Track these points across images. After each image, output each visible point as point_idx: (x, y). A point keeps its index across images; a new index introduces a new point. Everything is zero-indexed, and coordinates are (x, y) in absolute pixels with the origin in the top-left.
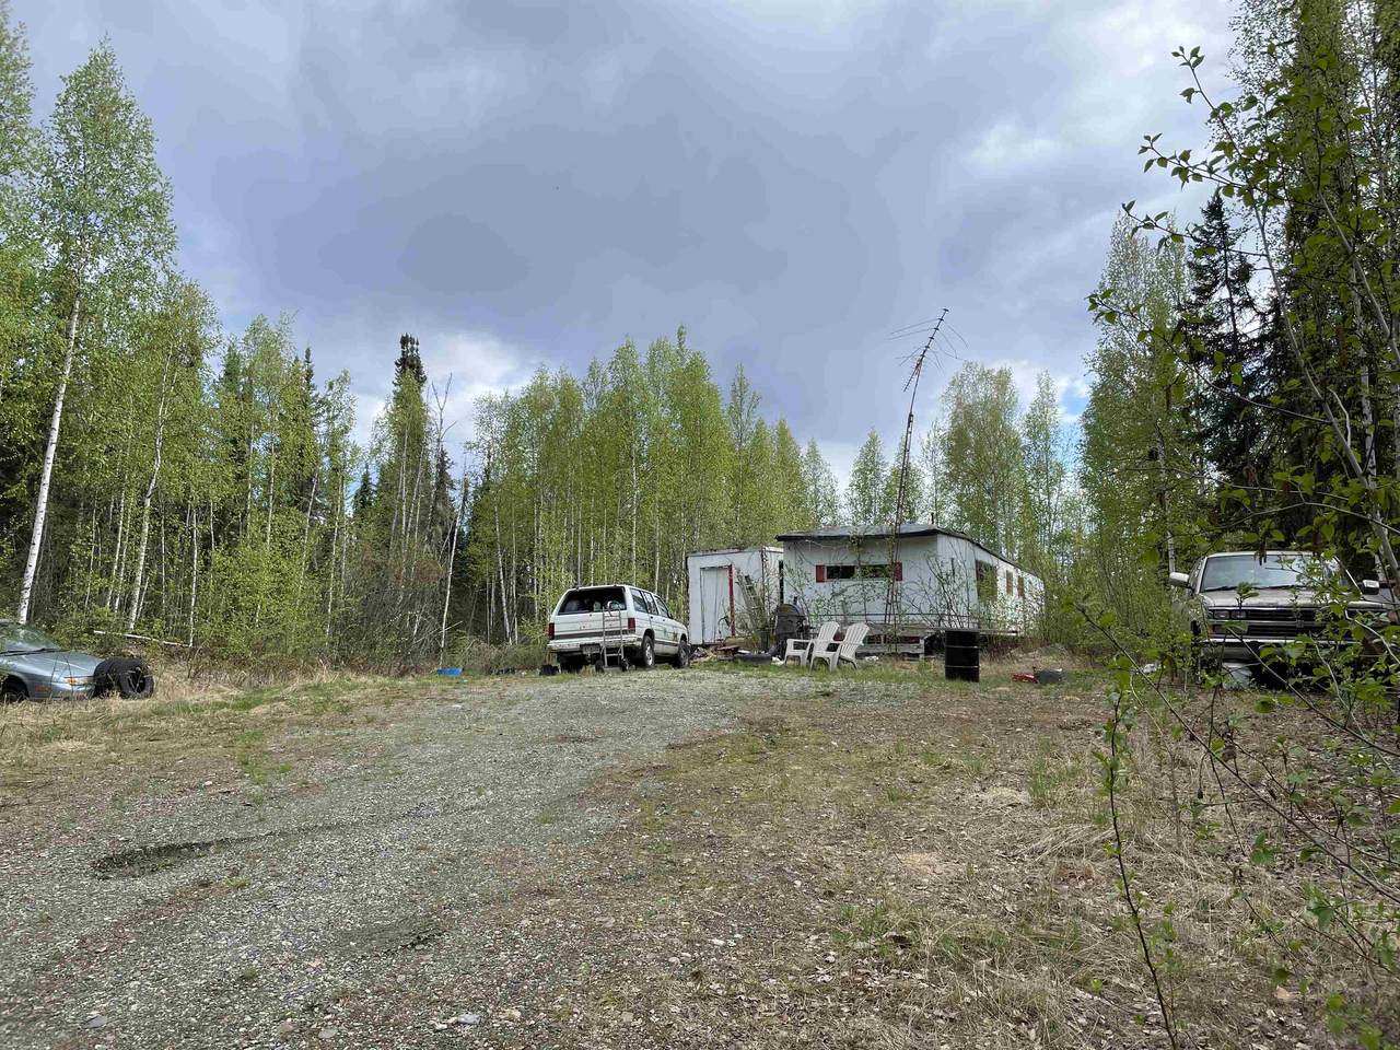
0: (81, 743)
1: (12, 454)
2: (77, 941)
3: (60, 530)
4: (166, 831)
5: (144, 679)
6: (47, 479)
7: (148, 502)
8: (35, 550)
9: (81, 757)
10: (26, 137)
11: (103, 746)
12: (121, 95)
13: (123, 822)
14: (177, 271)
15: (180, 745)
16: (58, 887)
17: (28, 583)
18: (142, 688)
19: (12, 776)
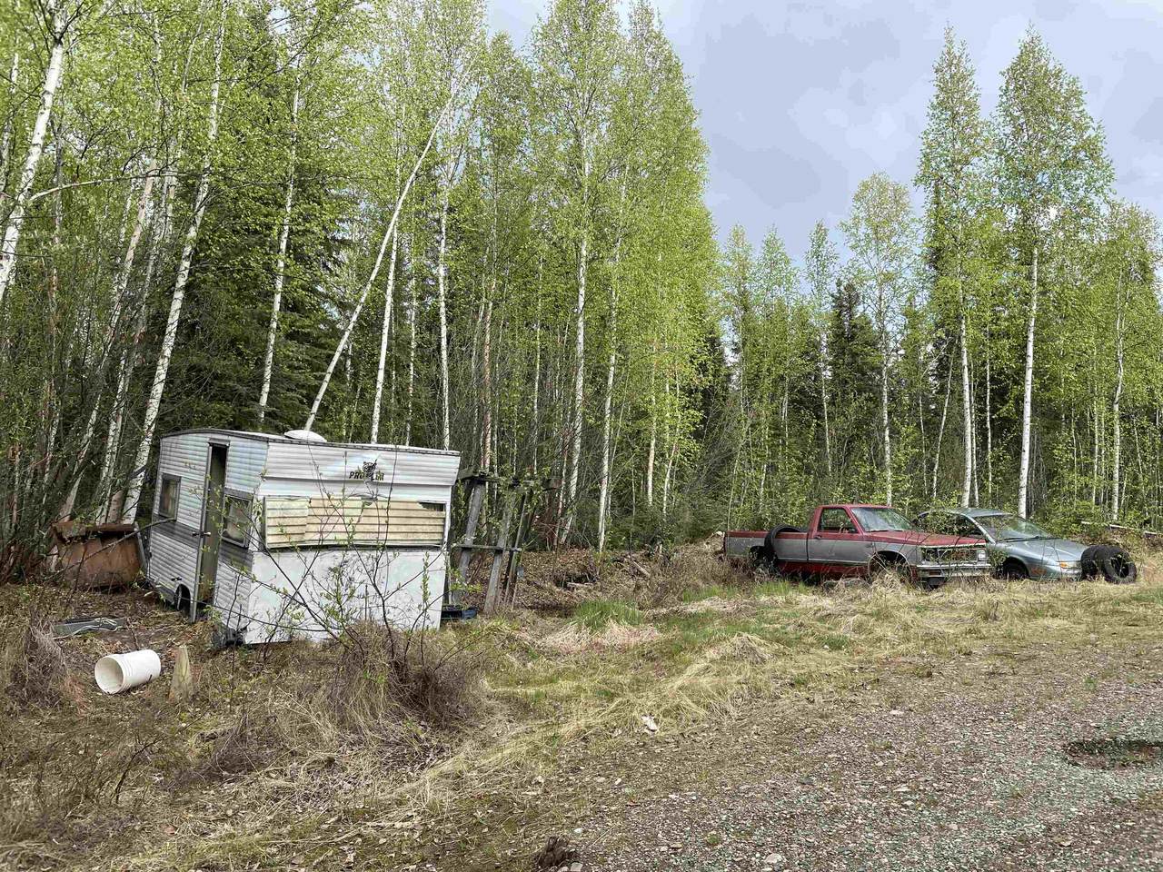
0: (1065, 622)
1: (1001, 382)
2: (1043, 827)
3: (1047, 438)
4: (1138, 724)
5: (1126, 566)
6: (1028, 398)
7: (1116, 407)
8: (1026, 456)
9: (1063, 634)
10: (979, 130)
11: (1083, 627)
12: (1050, 67)
13: (1095, 707)
14: (1117, 199)
15: (1156, 633)
16: (1030, 763)
17: (1024, 482)
18: (1125, 573)
19: (1003, 646)
